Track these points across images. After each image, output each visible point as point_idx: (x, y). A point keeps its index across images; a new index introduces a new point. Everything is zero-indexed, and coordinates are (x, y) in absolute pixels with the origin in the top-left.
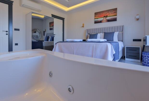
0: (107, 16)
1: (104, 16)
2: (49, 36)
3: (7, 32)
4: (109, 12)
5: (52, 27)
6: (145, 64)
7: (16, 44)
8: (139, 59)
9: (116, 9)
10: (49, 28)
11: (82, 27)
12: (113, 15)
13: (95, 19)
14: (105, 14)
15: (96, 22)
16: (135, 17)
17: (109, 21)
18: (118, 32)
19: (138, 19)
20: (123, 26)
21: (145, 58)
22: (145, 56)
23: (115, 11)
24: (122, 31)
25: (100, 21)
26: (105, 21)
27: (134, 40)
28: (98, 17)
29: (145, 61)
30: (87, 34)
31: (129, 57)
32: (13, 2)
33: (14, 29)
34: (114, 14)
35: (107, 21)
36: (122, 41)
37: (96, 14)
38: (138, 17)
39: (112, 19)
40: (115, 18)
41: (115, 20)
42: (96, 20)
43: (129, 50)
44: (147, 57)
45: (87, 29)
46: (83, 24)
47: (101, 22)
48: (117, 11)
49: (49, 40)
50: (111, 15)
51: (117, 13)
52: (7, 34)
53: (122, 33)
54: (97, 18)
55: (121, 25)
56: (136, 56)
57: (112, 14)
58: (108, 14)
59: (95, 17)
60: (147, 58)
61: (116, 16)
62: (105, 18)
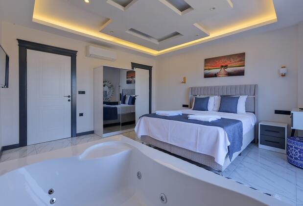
0: (226, 67)
1: (222, 66)
2: (125, 96)
3: (69, 97)
4: (231, 59)
5: (131, 79)
6: (291, 159)
7: (81, 115)
8: (284, 149)
9: (243, 54)
10: (125, 80)
11: (183, 82)
12: (238, 65)
13: (205, 70)
14: (222, 63)
15: (207, 76)
16: (279, 71)
17: (229, 74)
18: (246, 97)
19: (284, 75)
20: (255, 86)
21: (291, 149)
22: (292, 147)
23: (240, 59)
24: (254, 95)
25: (214, 73)
26: (223, 75)
27: (277, 112)
28: (210, 66)
29: (291, 154)
30: (190, 96)
31: (266, 142)
32: (77, 52)
33: (77, 93)
34: (240, 63)
35: (226, 74)
36: (254, 113)
37: (207, 61)
38: (283, 71)
39: (235, 71)
40: (241, 70)
41: (241, 73)
42: (208, 71)
43: (266, 130)
44: (295, 147)
45: (192, 86)
46: (185, 78)
47: (215, 75)
48: (244, 58)
49: (127, 101)
50: (234, 65)
51: (244, 61)
52: (69, 100)
53: (254, 98)
54: (209, 69)
55: (253, 83)
56: (278, 143)
57: (235, 62)
58: (229, 62)
59: (205, 66)
60: (295, 151)
61: (244, 66)
62: (223, 69)
